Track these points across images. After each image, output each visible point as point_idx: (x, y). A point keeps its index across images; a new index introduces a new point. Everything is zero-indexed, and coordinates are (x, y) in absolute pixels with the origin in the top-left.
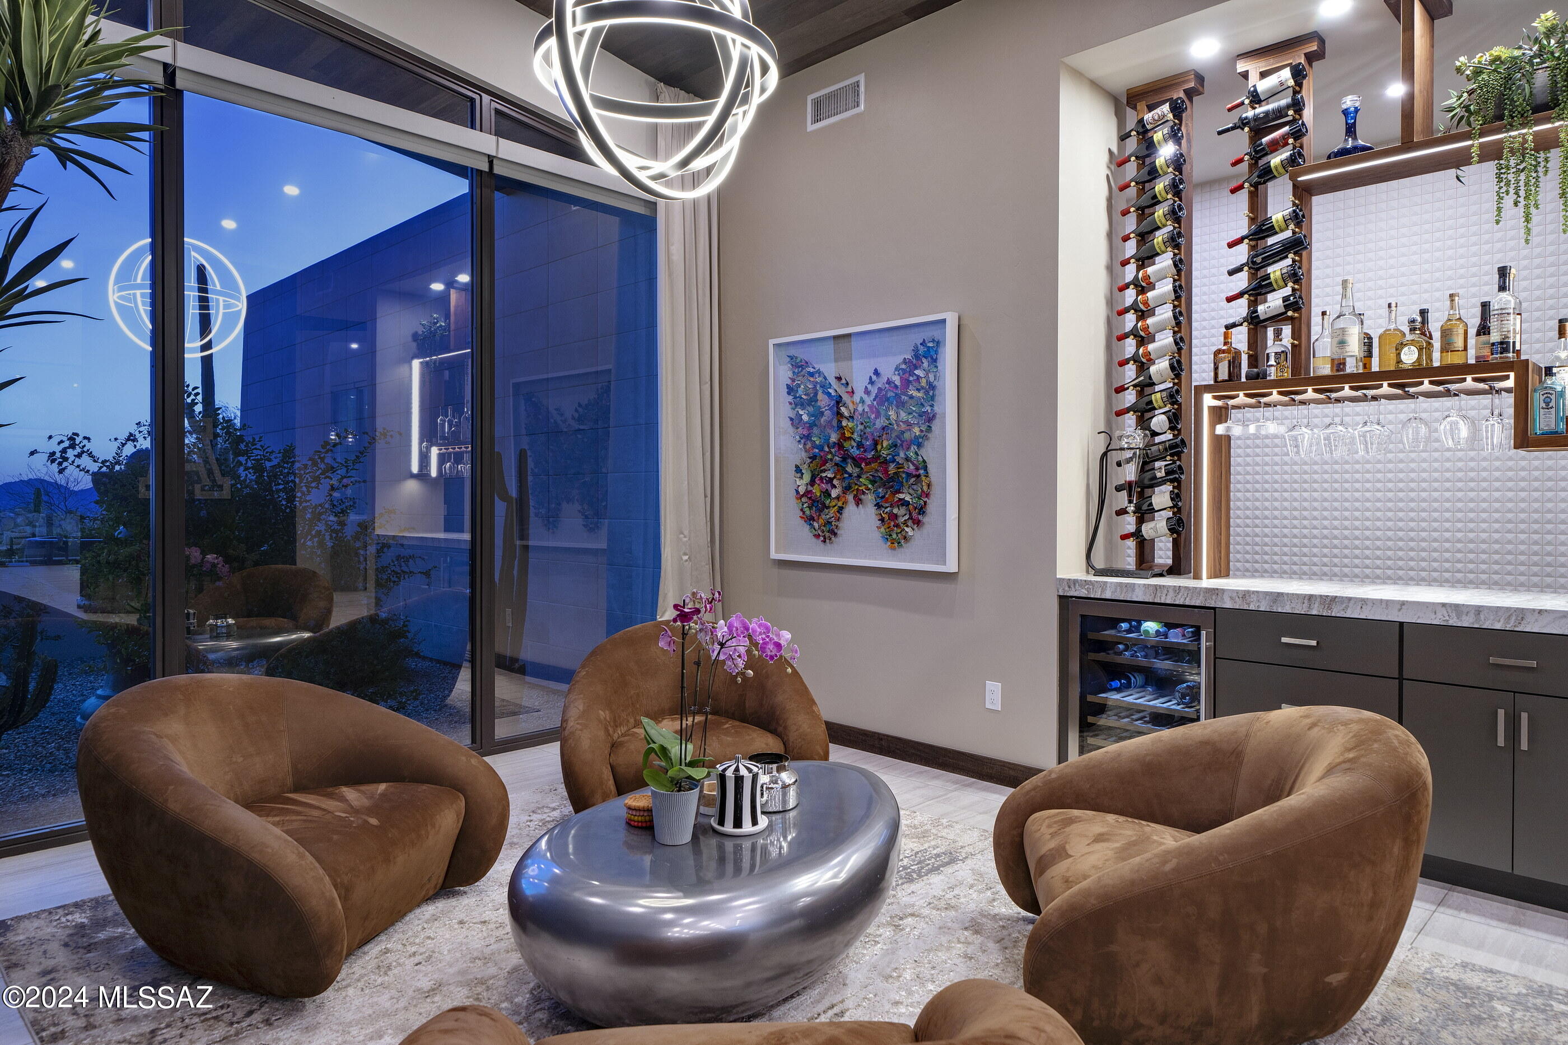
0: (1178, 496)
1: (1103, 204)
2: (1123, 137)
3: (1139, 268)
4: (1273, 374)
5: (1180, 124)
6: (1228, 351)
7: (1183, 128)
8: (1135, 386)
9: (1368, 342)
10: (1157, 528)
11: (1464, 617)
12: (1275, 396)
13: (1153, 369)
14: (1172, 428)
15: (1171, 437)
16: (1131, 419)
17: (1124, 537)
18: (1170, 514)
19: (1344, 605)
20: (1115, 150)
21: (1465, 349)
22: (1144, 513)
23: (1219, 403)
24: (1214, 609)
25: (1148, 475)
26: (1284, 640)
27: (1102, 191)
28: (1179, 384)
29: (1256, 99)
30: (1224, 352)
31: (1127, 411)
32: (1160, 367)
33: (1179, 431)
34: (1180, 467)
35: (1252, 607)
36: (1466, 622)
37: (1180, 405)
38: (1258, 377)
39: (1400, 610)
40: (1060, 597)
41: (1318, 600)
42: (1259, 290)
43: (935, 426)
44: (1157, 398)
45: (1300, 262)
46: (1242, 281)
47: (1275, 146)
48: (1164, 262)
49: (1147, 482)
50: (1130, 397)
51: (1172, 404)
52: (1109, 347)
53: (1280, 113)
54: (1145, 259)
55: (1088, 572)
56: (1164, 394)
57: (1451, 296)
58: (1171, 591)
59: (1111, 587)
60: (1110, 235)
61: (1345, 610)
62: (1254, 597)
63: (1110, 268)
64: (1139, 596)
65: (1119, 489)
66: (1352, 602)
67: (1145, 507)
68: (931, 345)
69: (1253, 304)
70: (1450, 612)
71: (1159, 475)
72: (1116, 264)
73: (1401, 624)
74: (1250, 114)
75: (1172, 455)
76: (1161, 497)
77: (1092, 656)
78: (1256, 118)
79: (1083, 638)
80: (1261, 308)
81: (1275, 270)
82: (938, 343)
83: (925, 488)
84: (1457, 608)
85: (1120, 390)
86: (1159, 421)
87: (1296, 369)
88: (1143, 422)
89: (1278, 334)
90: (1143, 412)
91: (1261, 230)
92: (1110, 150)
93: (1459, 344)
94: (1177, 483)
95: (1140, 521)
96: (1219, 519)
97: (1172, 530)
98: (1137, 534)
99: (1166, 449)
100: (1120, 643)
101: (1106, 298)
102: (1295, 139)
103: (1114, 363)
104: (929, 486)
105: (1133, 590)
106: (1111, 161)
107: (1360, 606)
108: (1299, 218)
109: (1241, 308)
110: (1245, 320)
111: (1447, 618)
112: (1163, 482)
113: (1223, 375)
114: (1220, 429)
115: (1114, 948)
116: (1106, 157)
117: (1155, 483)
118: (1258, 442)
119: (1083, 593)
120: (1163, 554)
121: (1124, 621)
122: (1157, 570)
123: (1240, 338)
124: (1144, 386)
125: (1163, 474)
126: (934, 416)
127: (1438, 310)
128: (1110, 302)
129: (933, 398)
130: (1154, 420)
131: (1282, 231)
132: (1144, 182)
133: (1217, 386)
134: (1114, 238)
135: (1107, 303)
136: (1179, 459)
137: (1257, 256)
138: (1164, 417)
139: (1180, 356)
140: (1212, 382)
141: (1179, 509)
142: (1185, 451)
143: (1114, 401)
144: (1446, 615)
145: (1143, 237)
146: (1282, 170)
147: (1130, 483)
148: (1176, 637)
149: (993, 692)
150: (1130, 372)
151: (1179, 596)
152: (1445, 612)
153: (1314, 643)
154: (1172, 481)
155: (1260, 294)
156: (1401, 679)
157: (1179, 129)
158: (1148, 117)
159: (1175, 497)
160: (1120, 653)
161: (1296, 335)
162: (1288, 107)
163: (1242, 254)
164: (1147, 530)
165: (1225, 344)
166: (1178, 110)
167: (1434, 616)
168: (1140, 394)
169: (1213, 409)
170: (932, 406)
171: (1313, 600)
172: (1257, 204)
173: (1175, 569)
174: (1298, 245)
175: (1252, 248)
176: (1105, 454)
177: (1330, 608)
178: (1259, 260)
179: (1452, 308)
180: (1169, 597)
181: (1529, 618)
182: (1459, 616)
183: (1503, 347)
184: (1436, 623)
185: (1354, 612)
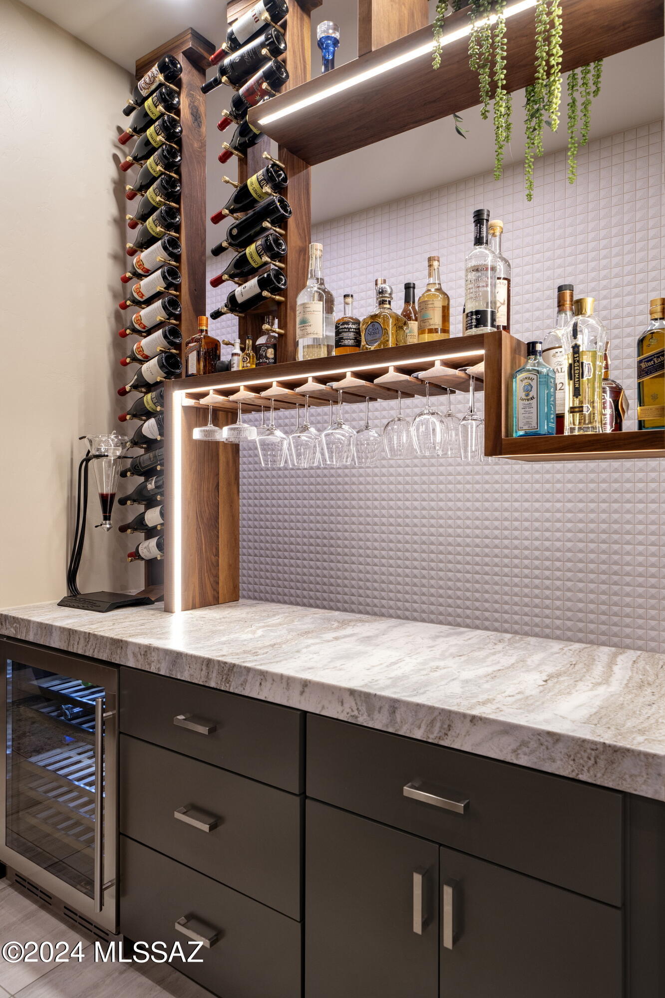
6: (199, 340)
11: (376, 715)
13: (144, 366)
19: (242, 679)
29: (234, 43)
32: (150, 364)
35: (153, 669)
36: (379, 722)
39: (302, 693)
41: (216, 667)
44: (147, 400)
45: (285, 235)
56: (154, 395)
57: (430, 259)
61: (243, 684)
62: (155, 656)
66: (251, 675)
70: (359, 703)
73: (305, 713)
84: (367, 699)
85: (123, 392)
86: (149, 426)
91: (237, 197)
93: (436, 320)
99: (155, 458)
107: (259, 681)
111: (356, 713)
113: (193, 368)
130: (145, 424)
137: (233, 228)
144: (355, 708)
151: (89, 646)
152: (353, 704)
156: (303, 798)
167: (340, 709)
171: (211, 666)
174: (273, 212)
176: (84, 462)
177: (228, 680)
178: (235, 232)
179: (430, 275)
180: (80, 646)
181: (460, 727)
182: (370, 712)
183: (478, 317)
184: (342, 717)
185: (253, 691)
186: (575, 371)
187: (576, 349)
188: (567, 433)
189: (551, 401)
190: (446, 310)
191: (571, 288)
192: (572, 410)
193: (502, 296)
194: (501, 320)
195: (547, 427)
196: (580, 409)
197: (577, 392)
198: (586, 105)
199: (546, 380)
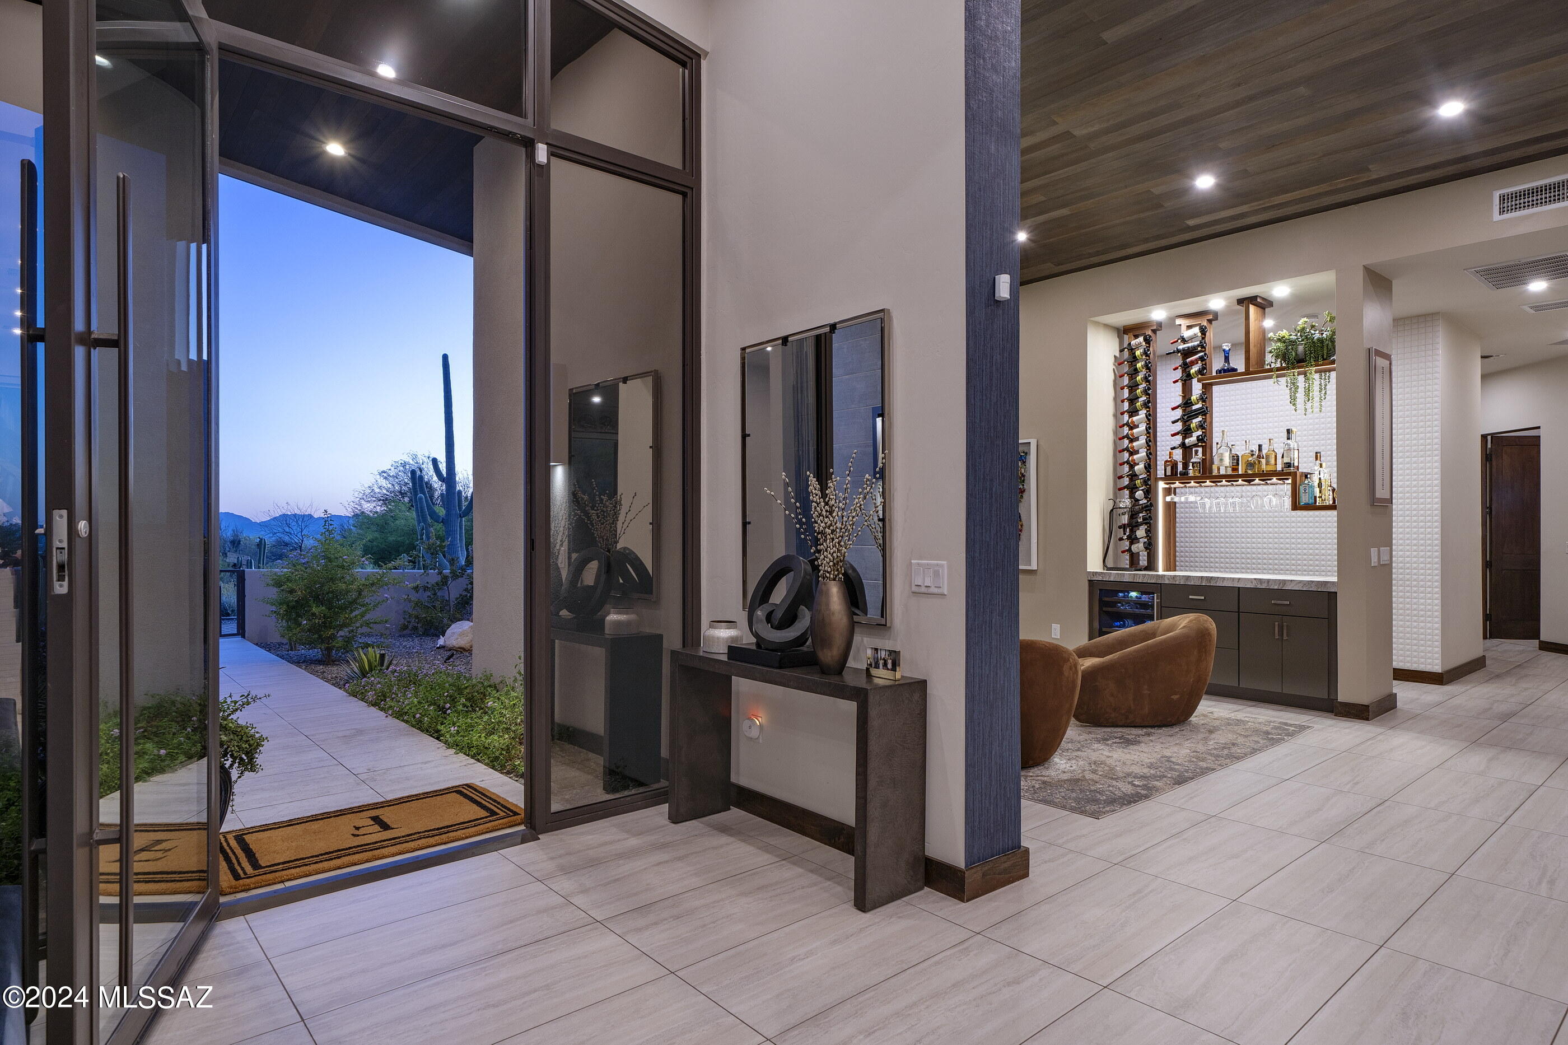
0: (1149, 531)
1: (1111, 383)
2: (1122, 351)
3: (1130, 417)
4: (1191, 473)
5: (1149, 347)
6: (1170, 461)
7: (1151, 349)
8: (1127, 476)
9: (1236, 459)
10: (1139, 547)
11: (1263, 584)
12: (1193, 484)
13: (1136, 468)
14: (1146, 498)
15: (1146, 501)
16: (1127, 492)
17: (1123, 552)
18: (1146, 540)
19: (1216, 581)
20: (1118, 355)
21: (1276, 464)
22: (1133, 540)
23: (1167, 486)
24: (1161, 584)
25: (1134, 520)
26: (1190, 597)
27: (1111, 377)
28: (1149, 476)
29: (1184, 341)
30: (1169, 461)
31: (1124, 488)
32: (1140, 468)
33: (1150, 498)
34: (1150, 517)
35: (1177, 583)
36: (1264, 586)
37: (1150, 486)
38: (1185, 474)
39: (1238, 582)
40: (1089, 581)
41: (1205, 579)
42: (1187, 432)
43: (1025, 495)
44: (1138, 482)
45: (1206, 418)
46: (1179, 426)
47: (1193, 363)
48: (1142, 414)
49: (1134, 524)
50: (1126, 481)
51: (1146, 485)
52: (1115, 456)
53: (1195, 348)
54: (1133, 412)
55: (1104, 569)
56: (1142, 480)
57: (1271, 439)
58: (1141, 577)
59: (1114, 576)
60: (1115, 399)
61: (1216, 583)
62: (1178, 578)
63: (1115, 416)
64: (1126, 579)
65: (1120, 527)
66: (1219, 579)
67: (1133, 537)
68: (1022, 454)
69: (1184, 438)
71: (1139, 521)
72: (1118, 414)
73: (1239, 588)
74: (1181, 347)
75: (1145, 511)
76: (1141, 532)
77: (1105, 609)
78: (1184, 350)
79: (1100, 600)
80: (1187, 441)
81: (1195, 422)
82: (1026, 453)
83: (1020, 527)
84: (1260, 580)
85: (1121, 477)
86: (1139, 494)
87: (1204, 473)
88: (1132, 496)
89: (1197, 452)
90: (1132, 489)
91: (1187, 403)
92: (1115, 356)
93: (1273, 462)
94: (1149, 525)
95: (1131, 543)
96: (1169, 543)
97: (1146, 548)
98: (1130, 550)
99: (1143, 508)
100: (1119, 603)
101: (1113, 431)
102: (1202, 361)
103: (1118, 464)
104: (1022, 526)
105: (1124, 576)
106: (1115, 361)
107: (1222, 580)
108: (1206, 396)
109: (1179, 439)
110: (1180, 446)
111: (1257, 585)
112: (1141, 524)
113: (1169, 473)
114: (1168, 499)
115: (1097, 684)
116: (1113, 359)
117: (1138, 525)
118: (1187, 505)
119: (1100, 578)
120: (1143, 561)
121: (1121, 592)
122: (1138, 568)
123: (1178, 455)
124: (1133, 476)
125: (1141, 520)
126: (1024, 491)
127: (1265, 444)
128: (1115, 433)
129: (1023, 481)
130: (1137, 493)
131: (1196, 404)
132: (1132, 375)
133: (1166, 478)
134: (1117, 400)
135: (1114, 433)
136: (1150, 513)
137: (1184, 415)
138: (1141, 492)
139: (1150, 461)
140: (1163, 476)
141: (1150, 537)
142: (1152, 508)
143: (1118, 483)
145: (1132, 401)
146: (1195, 375)
147: (1124, 525)
148: (1145, 598)
149: (1055, 629)
150: (1126, 468)
151: (1148, 579)
152: (1256, 582)
153: (1203, 598)
154: (1146, 524)
155: (1187, 434)
156: (1239, 612)
157: (1148, 350)
158: (1133, 342)
159: (1147, 531)
160: (1119, 607)
161: (1204, 453)
162: (1198, 346)
163: (1179, 413)
164: (1135, 548)
165: (1170, 458)
166: (1147, 341)
167: (1251, 584)
168: (1131, 480)
169: (1165, 489)
170: (1023, 485)
171: (1203, 579)
172: (1187, 390)
173: (1146, 569)
174: (1205, 412)
175: (1184, 411)
176: (1112, 510)
177: (1210, 582)
178: (1185, 417)
179: (1268, 443)
180: (1143, 580)
181: (1288, 583)
182: (1261, 584)
183: (1288, 465)
184: (1252, 587)
185: (1220, 584)
186: (1320, 485)
187: (1320, 479)
188: (1317, 504)
189: (1313, 492)
190: (1276, 456)
191: (1320, 453)
192: (1319, 497)
193: (1296, 456)
194: (1296, 464)
195: (1312, 501)
196: (1321, 497)
197: (1320, 492)
198: (1326, 385)
199: (1312, 487)
